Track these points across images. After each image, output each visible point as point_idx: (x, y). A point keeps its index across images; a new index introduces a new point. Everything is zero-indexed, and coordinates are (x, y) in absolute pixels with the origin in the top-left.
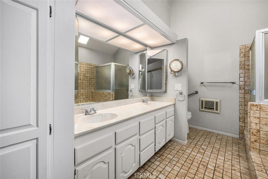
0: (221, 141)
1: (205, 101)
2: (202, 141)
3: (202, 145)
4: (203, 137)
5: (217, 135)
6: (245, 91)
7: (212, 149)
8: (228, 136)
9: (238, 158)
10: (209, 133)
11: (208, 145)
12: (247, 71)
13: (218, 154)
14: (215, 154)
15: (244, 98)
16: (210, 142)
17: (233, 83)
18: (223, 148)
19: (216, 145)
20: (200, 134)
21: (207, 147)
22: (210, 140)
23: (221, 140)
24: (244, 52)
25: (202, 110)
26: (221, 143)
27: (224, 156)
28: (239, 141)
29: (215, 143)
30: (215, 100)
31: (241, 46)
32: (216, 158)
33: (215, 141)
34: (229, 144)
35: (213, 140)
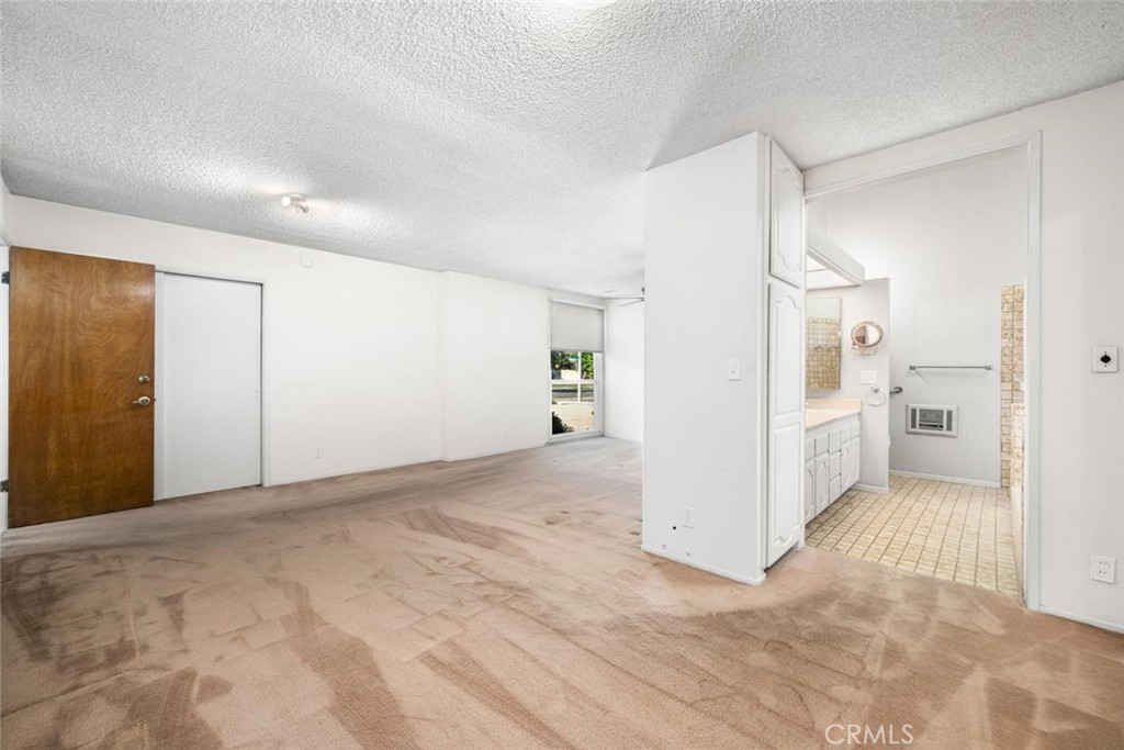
1: (921, 410)
2: (920, 490)
5: (950, 485)
6: (1013, 385)
8: (974, 485)
9: (994, 506)
10: (932, 482)
12: (1016, 342)
15: (1012, 400)
17: (988, 368)
20: (911, 483)
24: (1011, 301)
25: (914, 430)
28: (999, 491)
30: (945, 408)
31: (1005, 289)
32: (952, 507)
35: (943, 490)
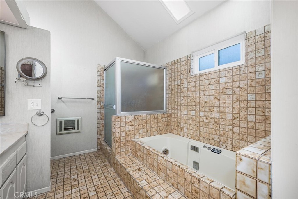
0: (86, 161)
1: (64, 121)
2: (69, 171)
3: (71, 176)
4: (67, 167)
5: (79, 157)
6: (101, 106)
7: (83, 174)
8: (88, 153)
9: (105, 168)
10: (71, 158)
11: (77, 172)
12: (102, 88)
13: (91, 175)
14: (88, 177)
15: (101, 112)
16: (76, 167)
17: (93, 99)
18: (91, 166)
19: (85, 167)
20: (62, 164)
21: (77, 175)
22: (76, 166)
23: (85, 159)
24: (100, 71)
25: (61, 132)
26: (87, 163)
27: (96, 173)
28: (98, 153)
29: (82, 166)
30: (75, 118)
31: (98, 65)
32: (92, 180)
33: (82, 164)
34: (93, 160)
35: (79, 164)
